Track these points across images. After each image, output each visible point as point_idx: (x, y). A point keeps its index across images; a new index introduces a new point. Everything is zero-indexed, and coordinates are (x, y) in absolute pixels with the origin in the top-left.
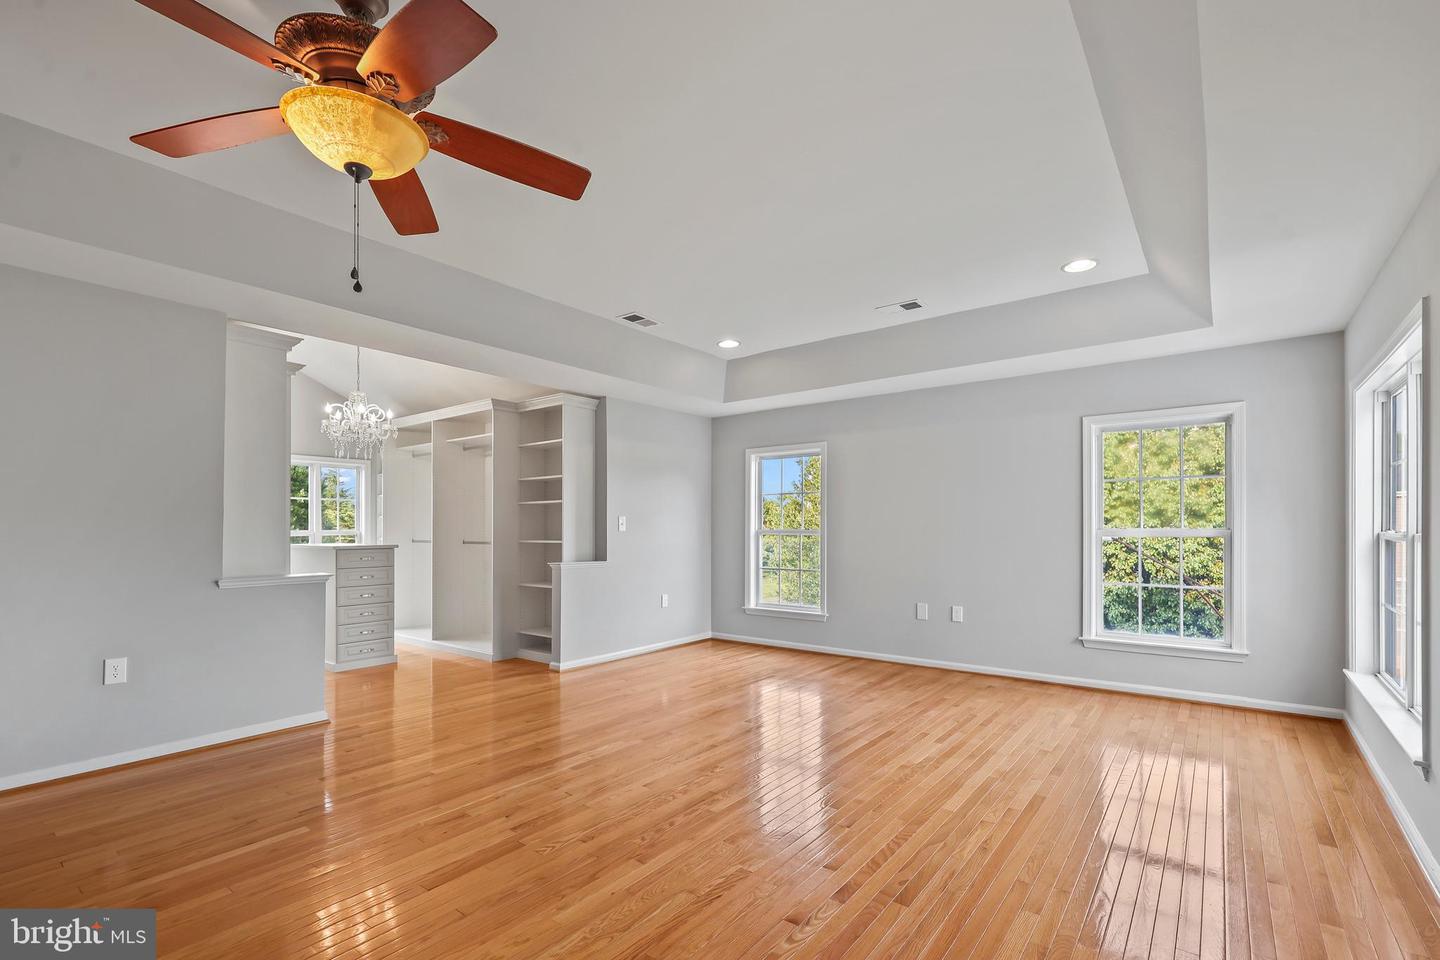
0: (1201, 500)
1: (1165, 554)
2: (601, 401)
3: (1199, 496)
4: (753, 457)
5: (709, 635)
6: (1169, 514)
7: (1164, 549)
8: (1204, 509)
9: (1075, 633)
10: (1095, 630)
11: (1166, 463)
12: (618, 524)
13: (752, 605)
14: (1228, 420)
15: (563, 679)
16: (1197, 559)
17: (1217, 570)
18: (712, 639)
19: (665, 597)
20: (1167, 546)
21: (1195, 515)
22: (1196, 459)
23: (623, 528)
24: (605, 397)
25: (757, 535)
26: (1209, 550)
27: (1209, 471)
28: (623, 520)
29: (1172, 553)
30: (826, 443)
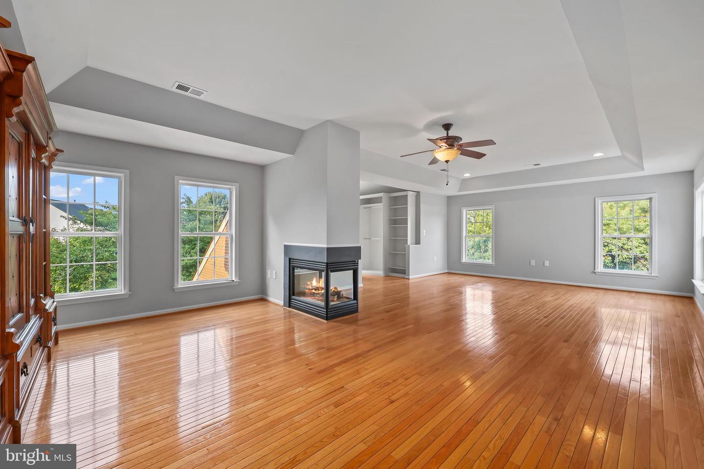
0: (642, 224)
1: (622, 247)
2: (418, 193)
3: (640, 222)
4: (464, 210)
5: (447, 271)
6: (625, 230)
7: (622, 245)
8: (642, 227)
9: (593, 270)
10: (600, 268)
11: (623, 207)
12: (423, 232)
13: (464, 261)
14: (650, 199)
15: (410, 281)
16: (638, 250)
17: (647, 255)
18: (447, 273)
19: (435, 257)
20: (623, 244)
21: (638, 230)
22: (638, 205)
23: (424, 234)
24: (420, 192)
25: (466, 237)
26: (644, 246)
27: (644, 211)
28: (424, 231)
29: (626, 247)
30: (494, 206)
